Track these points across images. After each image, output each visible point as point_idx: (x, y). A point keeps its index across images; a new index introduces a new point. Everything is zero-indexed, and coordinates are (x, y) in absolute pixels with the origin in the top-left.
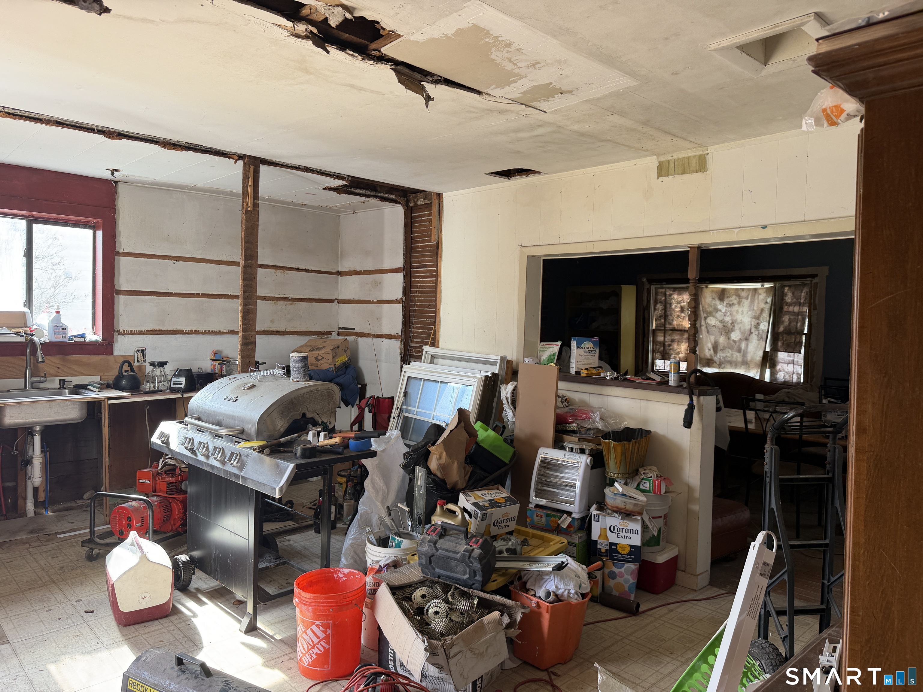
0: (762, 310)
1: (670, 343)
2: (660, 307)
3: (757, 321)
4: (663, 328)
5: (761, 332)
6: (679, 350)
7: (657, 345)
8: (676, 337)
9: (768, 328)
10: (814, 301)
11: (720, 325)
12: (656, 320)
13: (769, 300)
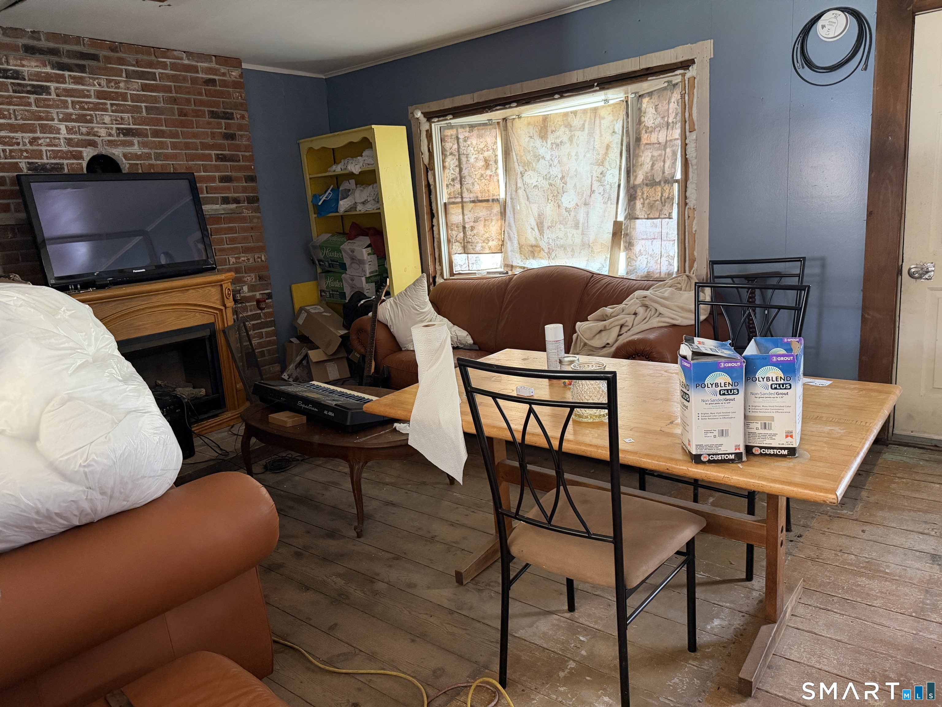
0: (608, 147)
1: (472, 224)
2: (451, 162)
3: (601, 169)
4: (459, 200)
5: (608, 187)
6: (487, 235)
7: (452, 230)
8: (481, 211)
9: (620, 180)
10: (690, 115)
11: (545, 184)
12: (447, 186)
13: (618, 127)
